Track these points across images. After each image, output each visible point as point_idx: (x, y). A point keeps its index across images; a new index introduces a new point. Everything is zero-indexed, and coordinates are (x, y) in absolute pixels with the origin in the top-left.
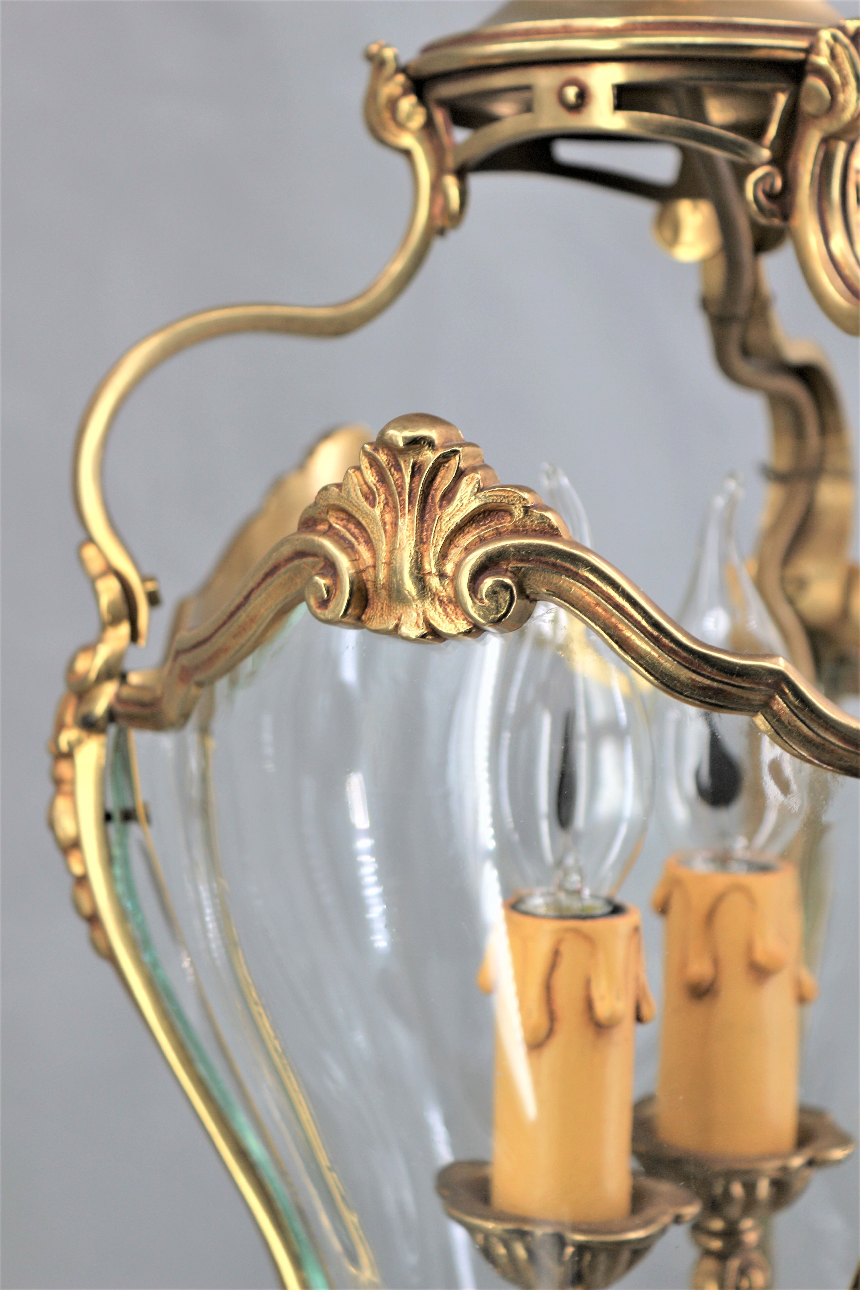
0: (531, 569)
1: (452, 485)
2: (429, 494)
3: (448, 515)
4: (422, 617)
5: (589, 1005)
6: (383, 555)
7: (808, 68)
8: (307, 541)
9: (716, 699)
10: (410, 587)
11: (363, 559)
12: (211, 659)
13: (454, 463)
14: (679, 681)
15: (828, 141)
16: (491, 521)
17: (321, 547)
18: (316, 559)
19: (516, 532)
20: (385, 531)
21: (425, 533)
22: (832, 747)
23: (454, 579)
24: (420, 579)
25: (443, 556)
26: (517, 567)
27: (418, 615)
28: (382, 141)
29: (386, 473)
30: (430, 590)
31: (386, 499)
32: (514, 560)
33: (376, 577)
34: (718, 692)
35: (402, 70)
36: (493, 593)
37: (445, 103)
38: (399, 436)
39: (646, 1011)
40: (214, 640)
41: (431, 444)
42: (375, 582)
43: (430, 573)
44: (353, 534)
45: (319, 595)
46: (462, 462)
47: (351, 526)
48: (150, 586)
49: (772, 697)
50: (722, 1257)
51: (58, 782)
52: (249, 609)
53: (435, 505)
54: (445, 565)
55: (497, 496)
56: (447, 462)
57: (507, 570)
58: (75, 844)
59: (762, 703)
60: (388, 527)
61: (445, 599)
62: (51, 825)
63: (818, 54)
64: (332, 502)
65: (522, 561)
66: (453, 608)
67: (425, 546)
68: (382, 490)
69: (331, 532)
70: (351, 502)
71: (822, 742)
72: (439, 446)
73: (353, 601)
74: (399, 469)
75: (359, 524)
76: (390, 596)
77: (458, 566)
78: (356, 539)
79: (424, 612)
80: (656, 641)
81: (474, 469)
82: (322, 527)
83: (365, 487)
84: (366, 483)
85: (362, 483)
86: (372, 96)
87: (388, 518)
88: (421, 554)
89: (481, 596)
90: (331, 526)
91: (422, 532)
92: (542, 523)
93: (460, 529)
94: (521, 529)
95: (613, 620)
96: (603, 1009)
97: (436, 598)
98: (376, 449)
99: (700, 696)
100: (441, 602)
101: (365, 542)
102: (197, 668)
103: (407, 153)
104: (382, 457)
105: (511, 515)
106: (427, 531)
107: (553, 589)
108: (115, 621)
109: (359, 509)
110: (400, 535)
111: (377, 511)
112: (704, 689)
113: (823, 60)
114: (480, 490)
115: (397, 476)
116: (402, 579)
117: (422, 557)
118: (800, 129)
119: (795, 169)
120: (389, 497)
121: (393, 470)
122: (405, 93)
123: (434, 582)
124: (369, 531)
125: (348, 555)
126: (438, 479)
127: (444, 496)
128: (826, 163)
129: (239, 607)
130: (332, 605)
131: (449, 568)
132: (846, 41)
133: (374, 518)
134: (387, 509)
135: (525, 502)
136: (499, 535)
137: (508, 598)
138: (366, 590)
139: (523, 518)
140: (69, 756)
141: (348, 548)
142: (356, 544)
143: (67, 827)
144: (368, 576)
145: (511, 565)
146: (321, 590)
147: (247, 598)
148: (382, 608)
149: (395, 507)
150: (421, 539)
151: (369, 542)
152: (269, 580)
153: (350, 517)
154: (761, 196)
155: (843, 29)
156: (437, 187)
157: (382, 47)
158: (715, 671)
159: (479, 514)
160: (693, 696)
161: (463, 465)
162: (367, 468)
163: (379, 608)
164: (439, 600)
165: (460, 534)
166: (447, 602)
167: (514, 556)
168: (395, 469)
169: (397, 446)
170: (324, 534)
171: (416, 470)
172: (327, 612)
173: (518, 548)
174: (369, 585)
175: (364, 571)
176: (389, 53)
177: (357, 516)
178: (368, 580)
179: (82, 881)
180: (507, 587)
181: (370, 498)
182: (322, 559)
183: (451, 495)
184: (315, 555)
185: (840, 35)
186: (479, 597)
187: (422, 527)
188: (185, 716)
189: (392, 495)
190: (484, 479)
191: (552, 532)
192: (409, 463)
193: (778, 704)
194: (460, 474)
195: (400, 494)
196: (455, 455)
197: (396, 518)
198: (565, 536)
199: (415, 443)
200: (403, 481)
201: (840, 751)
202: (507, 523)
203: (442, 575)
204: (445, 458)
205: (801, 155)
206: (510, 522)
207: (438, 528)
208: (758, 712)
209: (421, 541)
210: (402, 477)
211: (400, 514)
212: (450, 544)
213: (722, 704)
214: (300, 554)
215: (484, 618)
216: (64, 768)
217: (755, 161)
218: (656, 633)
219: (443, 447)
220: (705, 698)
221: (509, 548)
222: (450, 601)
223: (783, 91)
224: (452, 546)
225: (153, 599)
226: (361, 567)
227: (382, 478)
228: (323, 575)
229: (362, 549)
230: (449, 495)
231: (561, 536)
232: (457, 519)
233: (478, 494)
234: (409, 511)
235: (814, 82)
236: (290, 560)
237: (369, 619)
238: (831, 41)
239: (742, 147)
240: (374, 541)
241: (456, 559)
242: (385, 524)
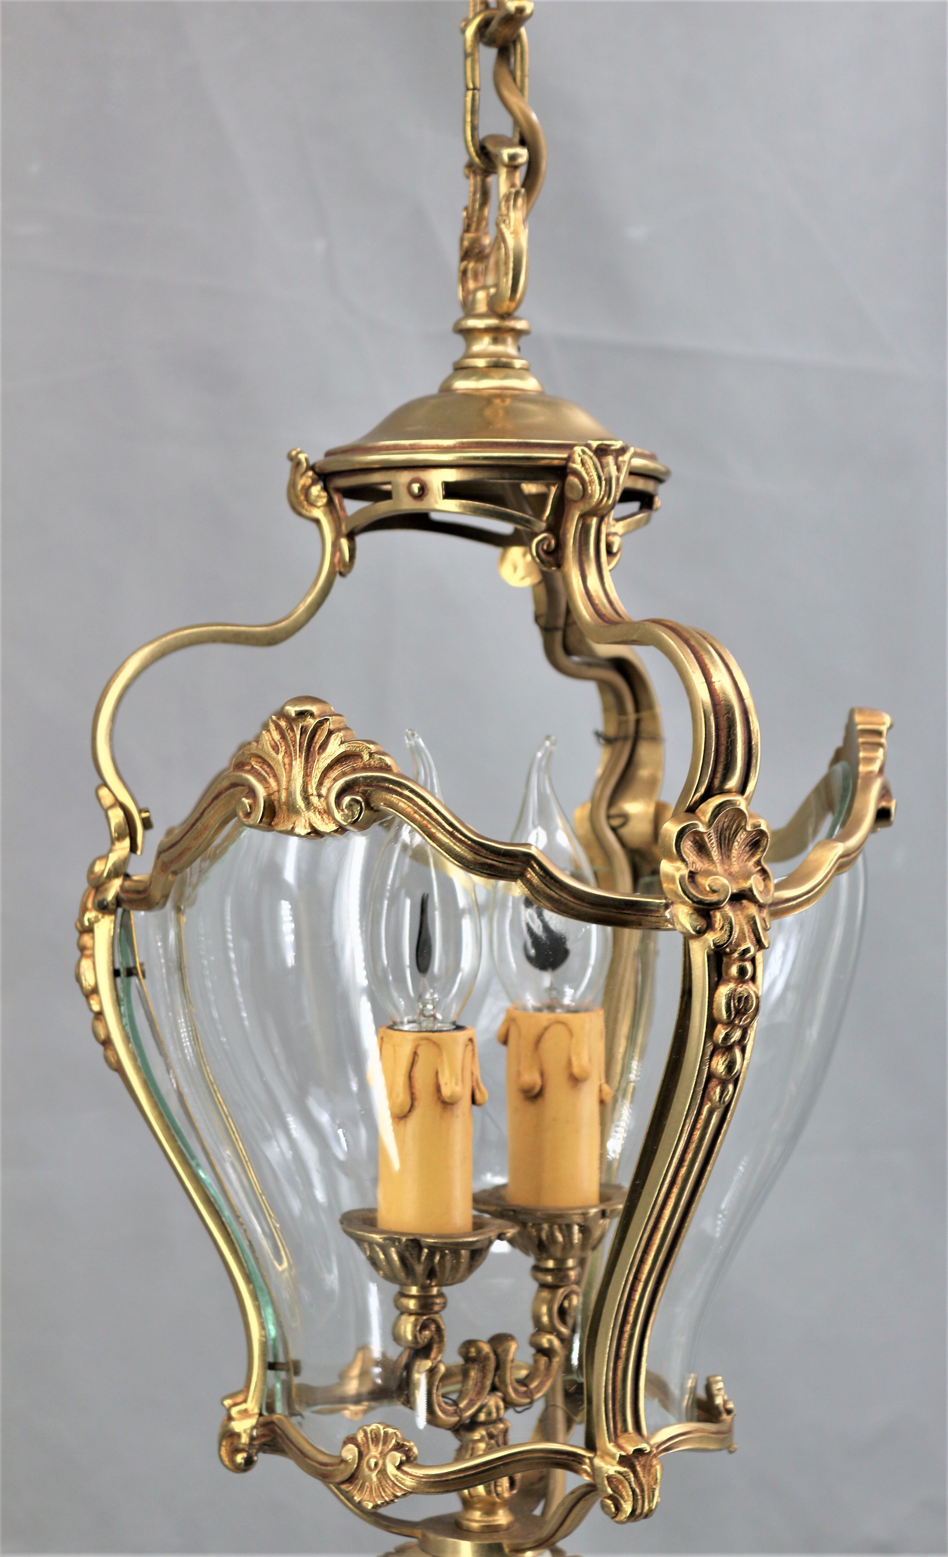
0: (374, 790)
1: (326, 740)
2: (311, 746)
3: (323, 758)
4: (308, 822)
5: (438, 1089)
6: (284, 784)
7: (568, 470)
8: (238, 777)
9: (490, 871)
10: (300, 803)
11: (272, 787)
12: (181, 855)
13: (327, 726)
14: (467, 860)
15: (584, 516)
16: (350, 762)
17: (247, 780)
18: (243, 788)
19: (365, 768)
20: (285, 769)
21: (309, 770)
22: (566, 901)
23: (327, 798)
24: (306, 798)
25: (320, 783)
26: (365, 790)
27: (306, 821)
28: (300, 514)
29: (285, 733)
30: (313, 805)
31: (286, 749)
32: (363, 785)
33: (280, 798)
34: (491, 866)
35: (312, 468)
36: (349, 806)
37: (338, 490)
38: (292, 710)
39: (478, 1097)
40: (182, 842)
41: (312, 715)
42: (279, 801)
43: (312, 795)
44: (266, 772)
45: (245, 809)
46: (331, 725)
47: (265, 767)
48: (144, 815)
49: (526, 870)
50: (552, 1288)
51: (82, 949)
52: (203, 820)
53: (315, 753)
54: (321, 790)
55: (353, 746)
56: (322, 726)
57: (358, 792)
58: (95, 990)
59: (519, 873)
60: (287, 766)
61: (322, 811)
62: (78, 979)
63: (574, 462)
64: (253, 751)
65: (368, 786)
66: (327, 816)
67: (309, 778)
68: (283, 744)
69: (253, 771)
70: (264, 751)
71: (560, 898)
72: (317, 716)
73: (265, 813)
74: (293, 730)
75: (269, 766)
76: (288, 809)
77: (329, 790)
78: (268, 774)
79: (309, 819)
80: (451, 834)
81: (339, 730)
82: (247, 768)
83: (272, 742)
84: (273, 739)
85: (271, 739)
86: (292, 484)
87: (287, 761)
88: (307, 782)
89: (342, 807)
90: (252, 767)
91: (307, 769)
92: (380, 762)
93: (330, 767)
94: (368, 766)
95: (425, 822)
96: (446, 1091)
97: (317, 810)
98: (279, 719)
99: (480, 868)
100: (320, 812)
101: (273, 776)
102: (172, 862)
103: (317, 521)
104: (283, 723)
105: (362, 758)
106: (310, 768)
107: (388, 803)
108: (120, 838)
109: (269, 756)
110: (293, 771)
111: (280, 756)
112: (483, 865)
113: (578, 466)
114: (342, 743)
115: (291, 734)
116: (295, 798)
117: (307, 785)
118: (566, 508)
119: (565, 534)
120: (287, 748)
121: (289, 731)
122: (314, 483)
123: (314, 800)
124: (275, 769)
125: (263, 784)
126: (317, 736)
127: (320, 747)
128: (584, 531)
129: (197, 820)
130: (253, 816)
131: (324, 791)
132: (591, 454)
133: (278, 761)
134: (286, 756)
135: (369, 750)
136: (354, 770)
137: (359, 808)
138: (274, 806)
139: (369, 760)
140: (90, 930)
141: (263, 780)
142: (268, 777)
143: (88, 980)
144: (275, 797)
145: (361, 789)
146: (246, 807)
147: (202, 814)
148: (284, 818)
149: (291, 754)
150: (307, 773)
151: (275, 776)
152: (215, 802)
153: (264, 761)
154: (541, 553)
155: (589, 446)
156: (336, 546)
157: (298, 453)
158: (488, 853)
159: (342, 758)
160: (475, 869)
161: (332, 727)
162: (273, 730)
163: (282, 817)
164: (318, 811)
165: (331, 770)
166: (323, 813)
167: (362, 783)
168: (291, 731)
169: (291, 716)
170: (249, 772)
171: (303, 731)
172: (250, 820)
173: (365, 778)
174: (276, 803)
175: (272, 794)
176: (302, 457)
177: (268, 760)
178: (275, 800)
179: (99, 1015)
180: (358, 802)
181: (276, 748)
182: (247, 787)
183: (324, 746)
184: (243, 785)
185: (586, 449)
186: (341, 808)
187: (308, 766)
188: (166, 897)
189: (289, 747)
190: (345, 736)
191: (387, 768)
192: (299, 727)
193: (530, 874)
194: (330, 733)
195: (294, 746)
196: (327, 722)
197: (291, 761)
198: (395, 770)
199: (302, 714)
200: (296, 738)
201: (572, 904)
202: (360, 764)
203: (320, 796)
204: (321, 724)
205: (568, 525)
206: (361, 762)
207: (317, 767)
208: (517, 879)
209: (307, 775)
210: (295, 736)
211: (293, 759)
212: (324, 777)
213: (494, 874)
214: (234, 785)
215: (345, 821)
216: (86, 939)
217: (537, 530)
218: (451, 829)
219: (320, 716)
220: (483, 870)
221: (359, 778)
222: (325, 812)
223: (554, 485)
224: (326, 778)
225: (147, 824)
226: (271, 792)
227: (283, 737)
228: (247, 797)
229: (272, 781)
230: (323, 746)
231: (392, 771)
232: (329, 761)
233: (341, 745)
234: (299, 756)
235: (573, 480)
236: (228, 789)
237: (276, 824)
238: (581, 454)
239: (528, 521)
240: (278, 775)
241: (329, 785)
242: (285, 765)
